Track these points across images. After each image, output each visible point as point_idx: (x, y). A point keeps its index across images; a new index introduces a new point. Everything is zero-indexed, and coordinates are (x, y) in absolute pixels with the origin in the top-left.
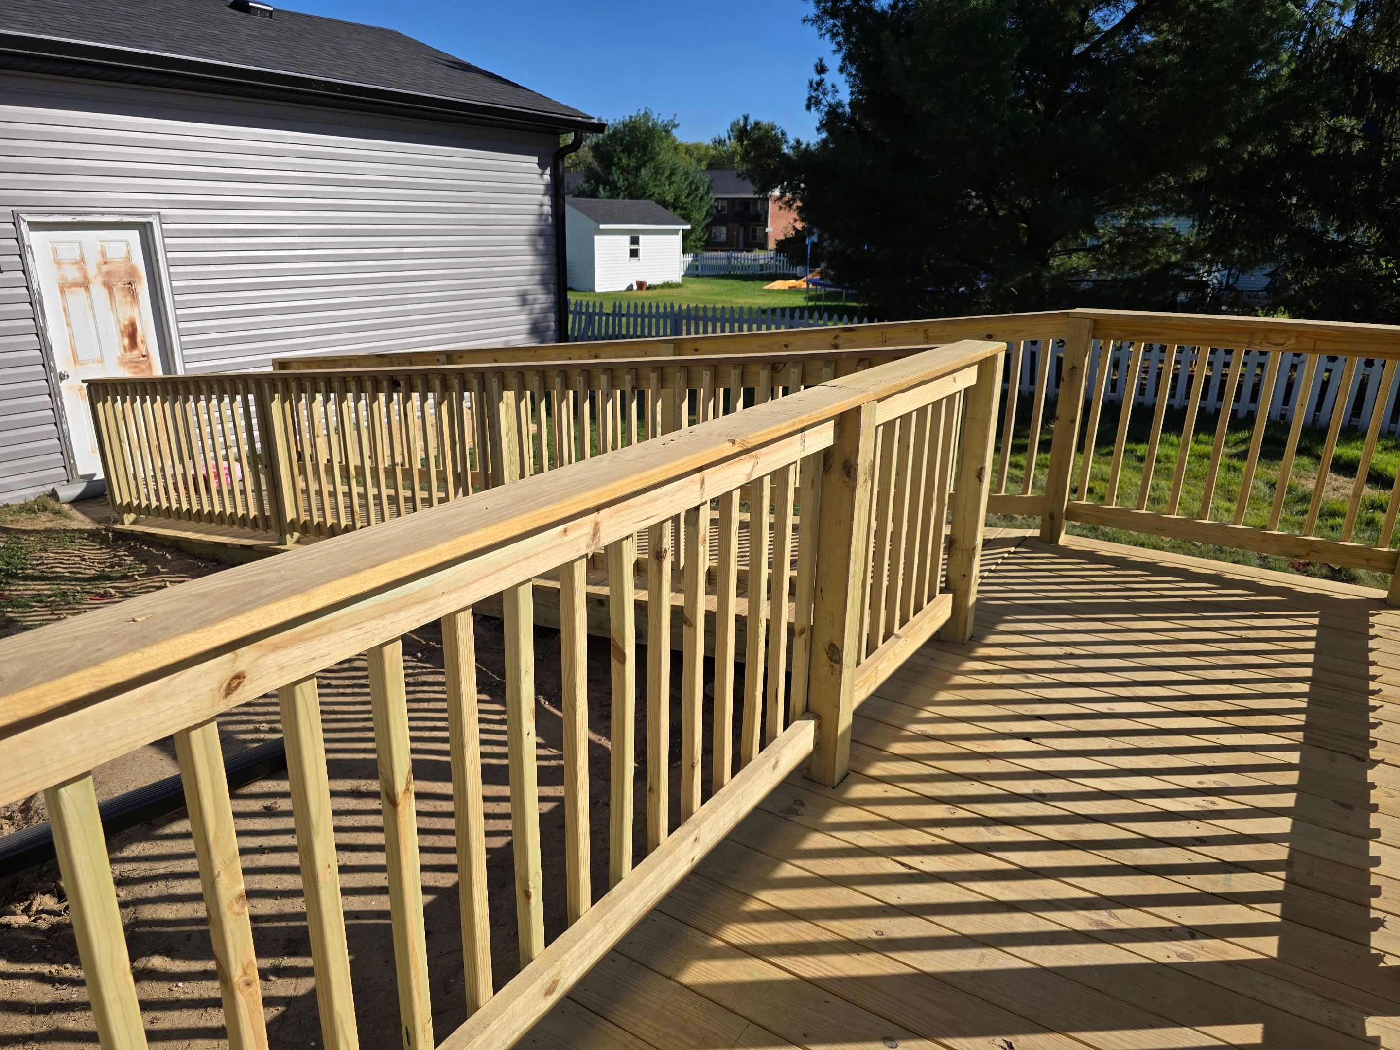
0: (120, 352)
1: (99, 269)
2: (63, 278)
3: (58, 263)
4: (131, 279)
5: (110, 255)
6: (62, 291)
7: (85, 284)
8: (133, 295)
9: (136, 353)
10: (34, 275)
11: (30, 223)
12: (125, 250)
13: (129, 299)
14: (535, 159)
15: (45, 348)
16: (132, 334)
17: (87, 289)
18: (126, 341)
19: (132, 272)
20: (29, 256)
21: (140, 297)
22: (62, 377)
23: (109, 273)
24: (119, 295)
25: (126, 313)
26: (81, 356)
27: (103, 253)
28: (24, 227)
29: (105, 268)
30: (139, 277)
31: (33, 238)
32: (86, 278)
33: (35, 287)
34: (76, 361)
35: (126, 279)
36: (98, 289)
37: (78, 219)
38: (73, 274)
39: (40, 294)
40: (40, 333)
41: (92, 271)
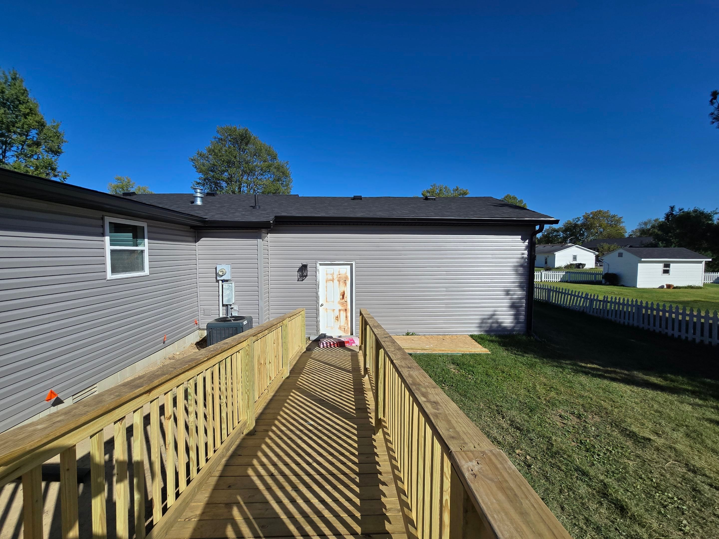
0: (339, 300)
1: (337, 276)
2: (327, 278)
3: (327, 274)
4: (346, 279)
5: (341, 273)
6: (326, 282)
7: (333, 280)
8: (346, 284)
9: (343, 300)
10: (318, 278)
11: (320, 264)
12: (345, 271)
13: (344, 285)
14: (520, 237)
15: (317, 297)
16: (343, 296)
17: (333, 282)
18: (341, 297)
19: (346, 277)
20: (318, 273)
21: (347, 285)
22: (322, 305)
23: (340, 277)
24: (341, 283)
25: (342, 289)
26: (328, 300)
27: (339, 272)
28: (318, 265)
29: (339, 276)
30: (348, 279)
31: (320, 268)
32: (333, 278)
33: (318, 280)
34: (327, 301)
35: (344, 280)
36: (336, 281)
37: (332, 262)
38: (330, 277)
39: (318, 282)
40: (317, 293)
41: (335, 277)
